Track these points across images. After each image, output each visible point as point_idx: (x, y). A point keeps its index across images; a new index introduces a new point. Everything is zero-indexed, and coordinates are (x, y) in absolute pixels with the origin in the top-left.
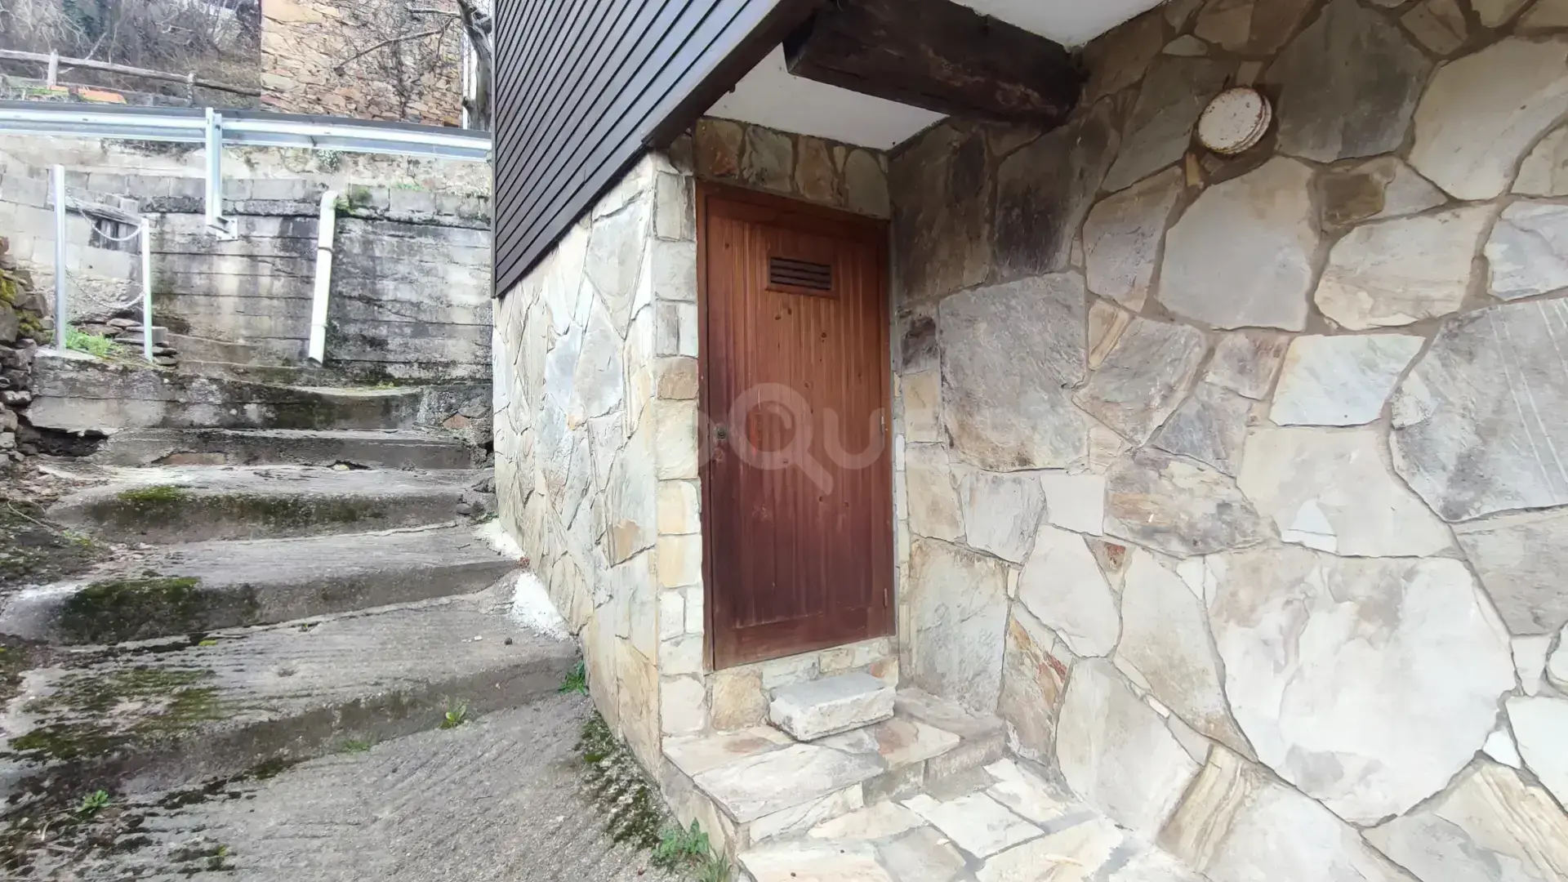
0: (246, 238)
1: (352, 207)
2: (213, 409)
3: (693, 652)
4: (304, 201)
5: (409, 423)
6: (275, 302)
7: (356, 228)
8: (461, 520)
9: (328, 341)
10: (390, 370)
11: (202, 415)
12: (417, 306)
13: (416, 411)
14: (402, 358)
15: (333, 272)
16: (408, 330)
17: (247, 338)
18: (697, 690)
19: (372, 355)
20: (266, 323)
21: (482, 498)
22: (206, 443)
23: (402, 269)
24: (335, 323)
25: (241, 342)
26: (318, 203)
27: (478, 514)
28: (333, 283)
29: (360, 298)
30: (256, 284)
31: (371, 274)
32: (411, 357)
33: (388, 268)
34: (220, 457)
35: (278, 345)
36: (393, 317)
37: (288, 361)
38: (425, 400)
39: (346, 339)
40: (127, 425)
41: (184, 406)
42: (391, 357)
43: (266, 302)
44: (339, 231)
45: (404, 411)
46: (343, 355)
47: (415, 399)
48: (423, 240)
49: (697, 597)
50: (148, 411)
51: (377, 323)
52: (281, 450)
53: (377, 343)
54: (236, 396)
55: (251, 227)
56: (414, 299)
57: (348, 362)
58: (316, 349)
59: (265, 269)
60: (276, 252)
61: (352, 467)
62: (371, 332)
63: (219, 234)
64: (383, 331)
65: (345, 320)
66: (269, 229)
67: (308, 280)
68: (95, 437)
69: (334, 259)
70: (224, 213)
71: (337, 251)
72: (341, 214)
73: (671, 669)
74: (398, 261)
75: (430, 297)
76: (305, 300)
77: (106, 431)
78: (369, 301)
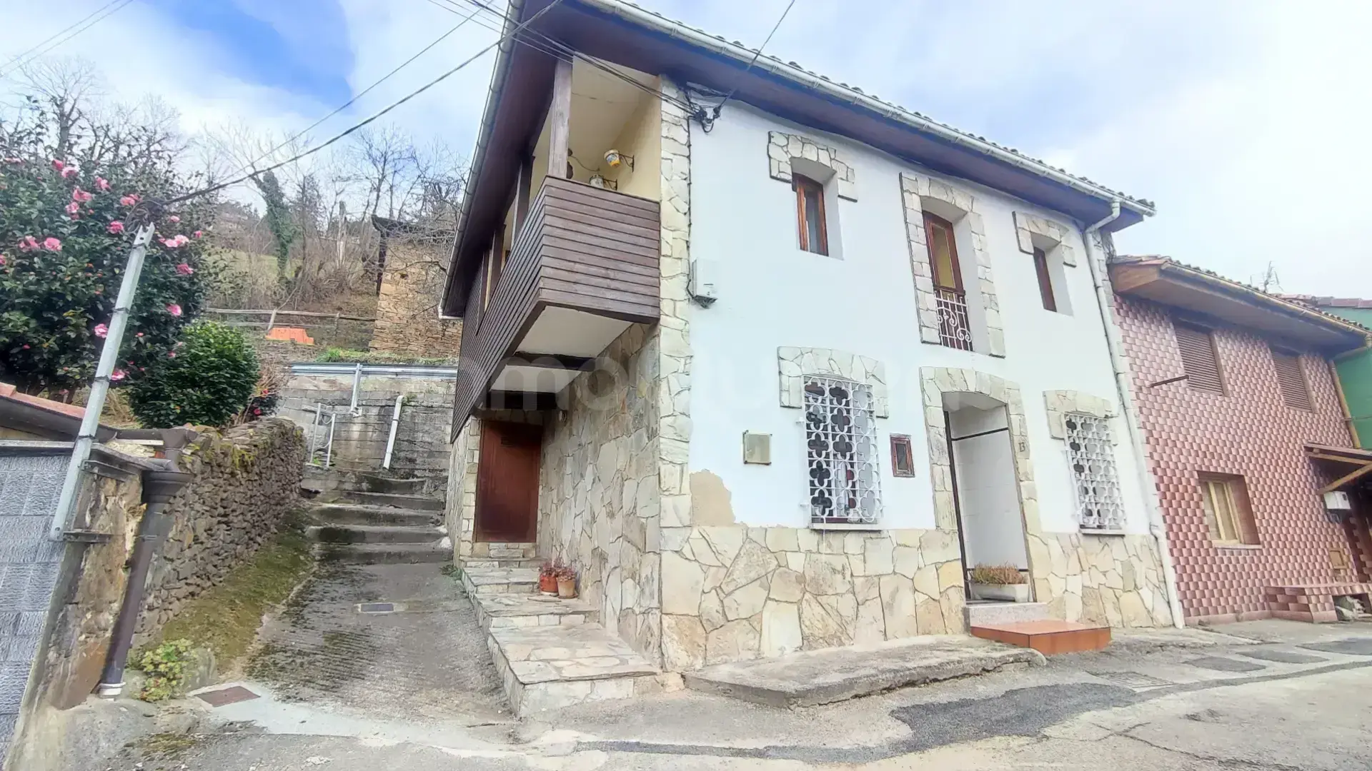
0: (365, 416)
1: (409, 401)
2: (352, 484)
3: (469, 536)
4: (389, 400)
5: (420, 492)
6: (373, 443)
7: (409, 410)
8: (431, 525)
9: (392, 460)
10: (416, 472)
11: (348, 486)
12: (430, 443)
13: (422, 488)
14: (422, 467)
15: (398, 429)
16: (425, 455)
17: (359, 459)
18: (470, 546)
19: (410, 466)
20: (368, 452)
21: (439, 518)
22: (349, 495)
23: (427, 428)
24: (396, 452)
25: (357, 460)
26: (395, 400)
27: (437, 523)
28: (397, 434)
29: (407, 441)
30: (366, 435)
31: (413, 431)
32: (426, 467)
33: (420, 427)
34: (352, 501)
35: (371, 462)
36: (421, 449)
37: (374, 469)
38: (426, 484)
39: (399, 459)
40: (326, 489)
41: (343, 482)
42: (417, 467)
43: (369, 443)
44: (402, 411)
45: (418, 488)
46: (397, 466)
47: (423, 482)
48: (437, 414)
49: (472, 522)
50: (333, 484)
51: (413, 452)
52: (372, 500)
53: (412, 461)
54: (360, 481)
55: (367, 411)
56: (430, 440)
57: (399, 469)
58: (387, 464)
59: (371, 429)
60: (376, 422)
61: (396, 507)
62: (410, 456)
63: (355, 414)
64: (415, 455)
65: (400, 451)
66: (375, 411)
67: (387, 434)
68: (317, 492)
69: (399, 423)
70: (358, 405)
71: (400, 420)
72: (403, 405)
73: (463, 539)
74: (424, 424)
75: (437, 439)
76: (386, 442)
77: (320, 490)
78: (411, 442)
